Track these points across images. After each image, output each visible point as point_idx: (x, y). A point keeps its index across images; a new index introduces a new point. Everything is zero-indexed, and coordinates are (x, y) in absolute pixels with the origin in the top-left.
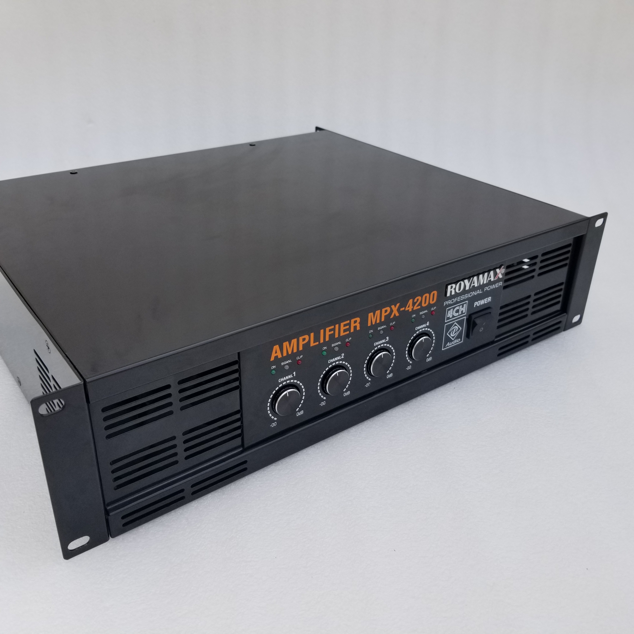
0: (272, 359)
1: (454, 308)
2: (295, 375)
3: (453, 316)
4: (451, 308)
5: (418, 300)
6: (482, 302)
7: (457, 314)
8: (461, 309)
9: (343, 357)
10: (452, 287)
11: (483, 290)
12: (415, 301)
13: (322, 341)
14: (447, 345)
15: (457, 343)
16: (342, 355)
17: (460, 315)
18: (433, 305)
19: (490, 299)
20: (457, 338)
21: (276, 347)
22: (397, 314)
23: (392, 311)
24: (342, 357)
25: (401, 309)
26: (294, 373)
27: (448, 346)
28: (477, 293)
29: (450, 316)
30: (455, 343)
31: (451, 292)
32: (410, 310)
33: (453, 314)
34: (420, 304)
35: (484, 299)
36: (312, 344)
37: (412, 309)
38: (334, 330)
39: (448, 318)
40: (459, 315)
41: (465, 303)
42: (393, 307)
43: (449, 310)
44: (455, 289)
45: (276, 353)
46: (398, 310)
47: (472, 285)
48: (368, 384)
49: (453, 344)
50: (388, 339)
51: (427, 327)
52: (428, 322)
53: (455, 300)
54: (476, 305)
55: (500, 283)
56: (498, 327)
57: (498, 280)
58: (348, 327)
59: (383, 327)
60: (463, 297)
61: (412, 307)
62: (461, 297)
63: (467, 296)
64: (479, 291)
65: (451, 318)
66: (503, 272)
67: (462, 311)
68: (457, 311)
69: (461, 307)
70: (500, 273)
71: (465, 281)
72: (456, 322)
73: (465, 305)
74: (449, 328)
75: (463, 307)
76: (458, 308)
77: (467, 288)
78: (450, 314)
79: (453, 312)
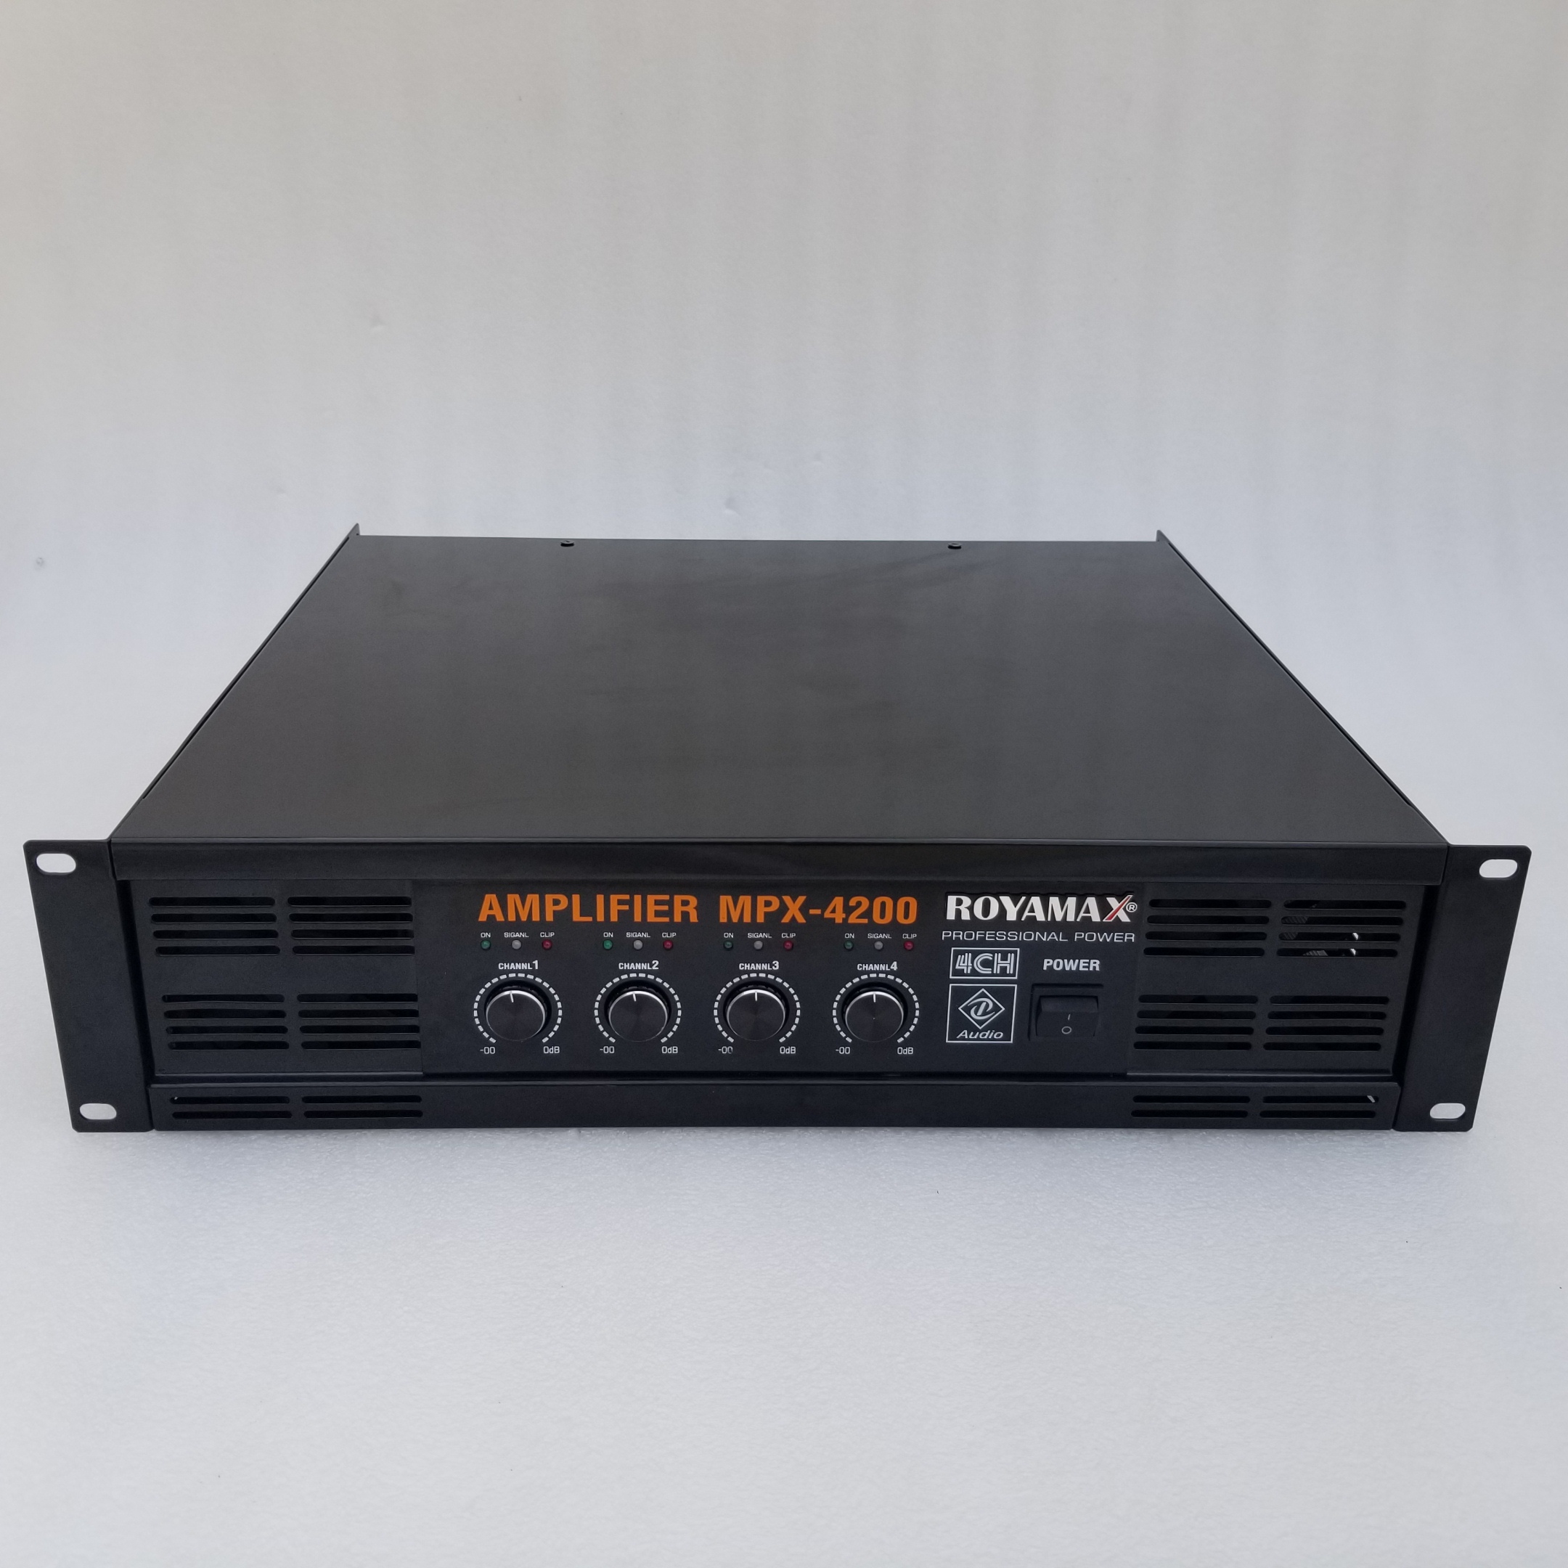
0: (483, 918)
1: (975, 954)
2: (537, 968)
3: (974, 972)
4: (968, 952)
5: (859, 904)
6: (1071, 965)
7: (988, 971)
8: (999, 963)
9: (658, 968)
10: (959, 902)
11: (1069, 936)
12: (853, 902)
13: (600, 918)
14: (961, 1035)
15: (993, 1039)
16: (653, 962)
17: (997, 975)
18: (909, 929)
19: (1095, 964)
20: (993, 1027)
21: (491, 898)
22: (801, 919)
23: (784, 909)
24: (654, 968)
25: (812, 912)
26: (536, 962)
27: (963, 1038)
28: (1050, 938)
29: (965, 968)
30: (988, 1039)
31: (958, 913)
32: (839, 920)
33: (973, 966)
34: (868, 914)
35: (1077, 961)
36: (577, 917)
37: (845, 920)
38: (630, 903)
39: (961, 973)
40: (993, 975)
41: (1011, 952)
42: (787, 899)
43: (963, 953)
44: (971, 909)
45: (491, 908)
46: (804, 910)
47: (1026, 913)
48: (727, 1049)
49: (978, 1039)
50: (777, 965)
51: (892, 972)
52: (895, 963)
53: (977, 935)
54: (1051, 968)
55: (1126, 934)
56: (1139, 1045)
57: (1118, 926)
58: (666, 908)
59: (761, 935)
60: (1001, 936)
61: (844, 916)
62: (995, 934)
63: (1013, 936)
64: (1053, 936)
65: (967, 975)
66: (1132, 910)
67: (1004, 969)
68: (987, 964)
69: (998, 957)
70: (1121, 909)
71: (1001, 897)
72: (985, 988)
73: (1011, 957)
74: (962, 995)
75: (1004, 958)
76: (989, 956)
77: (1012, 915)
78: (964, 963)
79: (972, 962)
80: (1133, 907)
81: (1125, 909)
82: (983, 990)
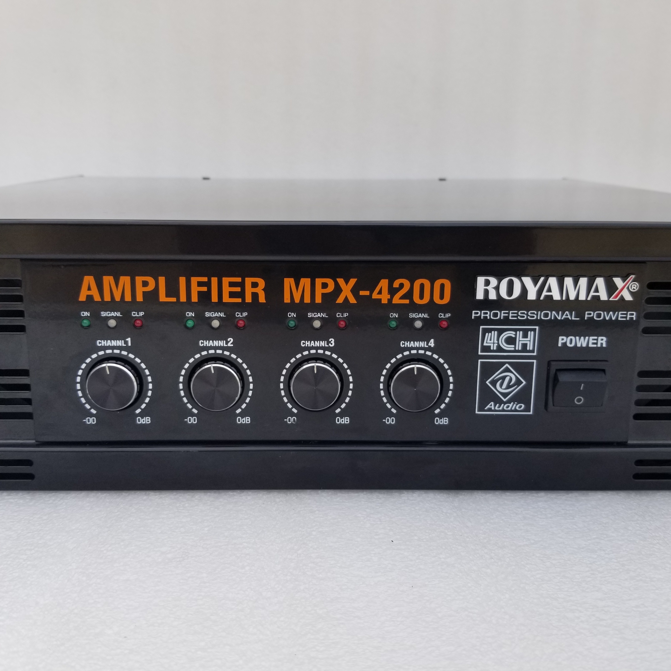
0: (82, 298)
1: (501, 332)
2: (130, 345)
3: (500, 349)
4: (494, 330)
5: (402, 286)
6: (582, 342)
7: (511, 347)
8: (520, 340)
9: (232, 345)
10: (487, 283)
11: (580, 314)
12: (396, 284)
13: (183, 298)
14: (488, 406)
15: (516, 410)
16: (229, 340)
17: (518, 351)
18: (444, 308)
19: (602, 341)
20: (516, 399)
21: (89, 280)
22: (352, 300)
23: (338, 290)
24: (229, 345)
25: (362, 293)
26: (129, 340)
27: (490, 410)
28: (564, 317)
29: (492, 345)
30: (511, 411)
31: (486, 292)
32: (385, 301)
33: (498, 343)
34: (409, 295)
35: (587, 338)
36: (163, 298)
37: (390, 301)
38: (208, 284)
39: (486, 349)
40: (515, 351)
41: (531, 330)
42: (341, 281)
43: (490, 331)
44: (497, 288)
45: (89, 289)
46: (355, 291)
47: (545, 293)
48: (292, 420)
49: (503, 410)
50: (333, 342)
51: (429, 349)
52: (432, 341)
53: (502, 315)
54: (565, 344)
55: (629, 313)
56: (637, 417)
57: (622, 305)
58: (238, 289)
59: (319, 315)
60: (522, 315)
61: (389, 297)
62: (517, 313)
63: (533, 315)
64: (567, 315)
65: (493, 351)
66: (634, 289)
67: (525, 346)
68: (511, 341)
69: (520, 334)
70: (625, 289)
71: (522, 278)
72: (510, 363)
73: (531, 334)
74: (489, 370)
75: (525, 336)
76: (512, 334)
77: (532, 295)
78: (491, 340)
79: (498, 340)
80: (635, 287)
81: (628, 288)
82: (507, 365)
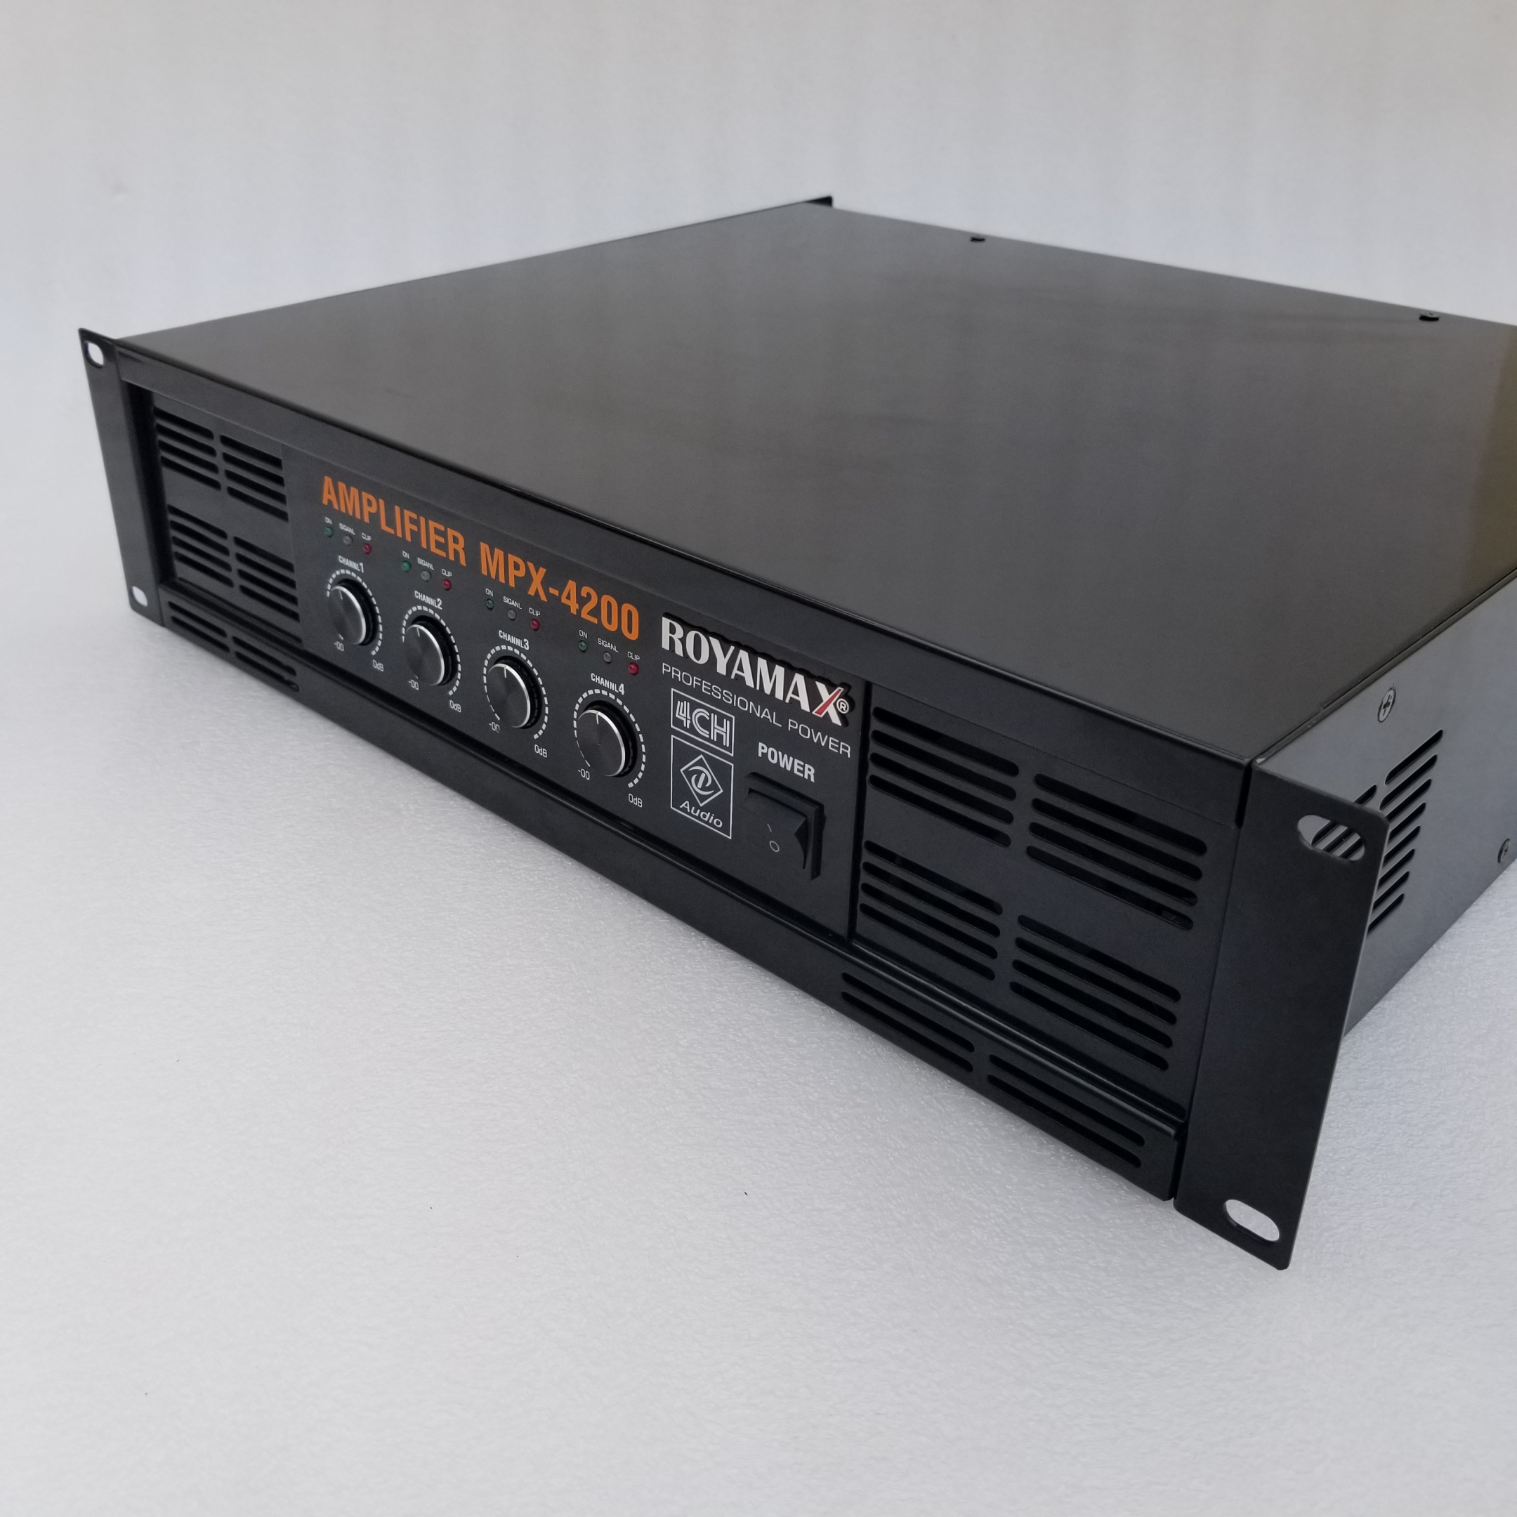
0: (325, 500)
1: (694, 706)
2: (364, 570)
3: (692, 729)
4: (688, 700)
5: (589, 597)
6: (786, 762)
7: (705, 733)
8: (715, 727)
10: (672, 629)
11: (782, 720)
12: (583, 592)
13: (399, 533)
14: (683, 805)
15: (713, 825)
16: (439, 599)
17: (713, 742)
18: (633, 647)
19: (810, 772)
20: (713, 809)
21: (328, 482)
22: (543, 596)
23: (529, 577)
24: (440, 608)
25: (551, 590)
26: (362, 563)
27: (684, 810)
28: (764, 715)
29: (684, 719)
30: (707, 823)
31: (673, 643)
32: (573, 611)
33: (691, 720)
34: (597, 612)
35: (791, 758)
36: (383, 525)
37: (578, 612)
38: (418, 524)
39: (679, 723)
41: (727, 718)
42: (531, 567)
43: (683, 699)
44: (683, 642)
45: (329, 492)
46: (545, 585)
47: (736, 671)
48: (495, 727)
49: (700, 818)
50: (527, 644)
51: (618, 695)
52: (622, 686)
53: (694, 681)
54: (765, 755)
55: (840, 743)
56: (865, 910)
57: (823, 725)
58: (442, 540)
59: (513, 603)
60: (716, 691)
61: (577, 606)
62: (710, 687)
63: (729, 698)
64: (766, 714)
65: (685, 729)
66: (842, 710)
67: (720, 737)
68: (705, 723)
69: (714, 718)
70: (831, 706)
71: (708, 637)
72: (705, 755)
73: (726, 723)
74: (685, 754)
75: (721, 724)
76: (705, 714)
77: (721, 668)
78: (683, 713)
79: (691, 716)
80: (844, 706)
81: (835, 704)
82: (701, 756)
